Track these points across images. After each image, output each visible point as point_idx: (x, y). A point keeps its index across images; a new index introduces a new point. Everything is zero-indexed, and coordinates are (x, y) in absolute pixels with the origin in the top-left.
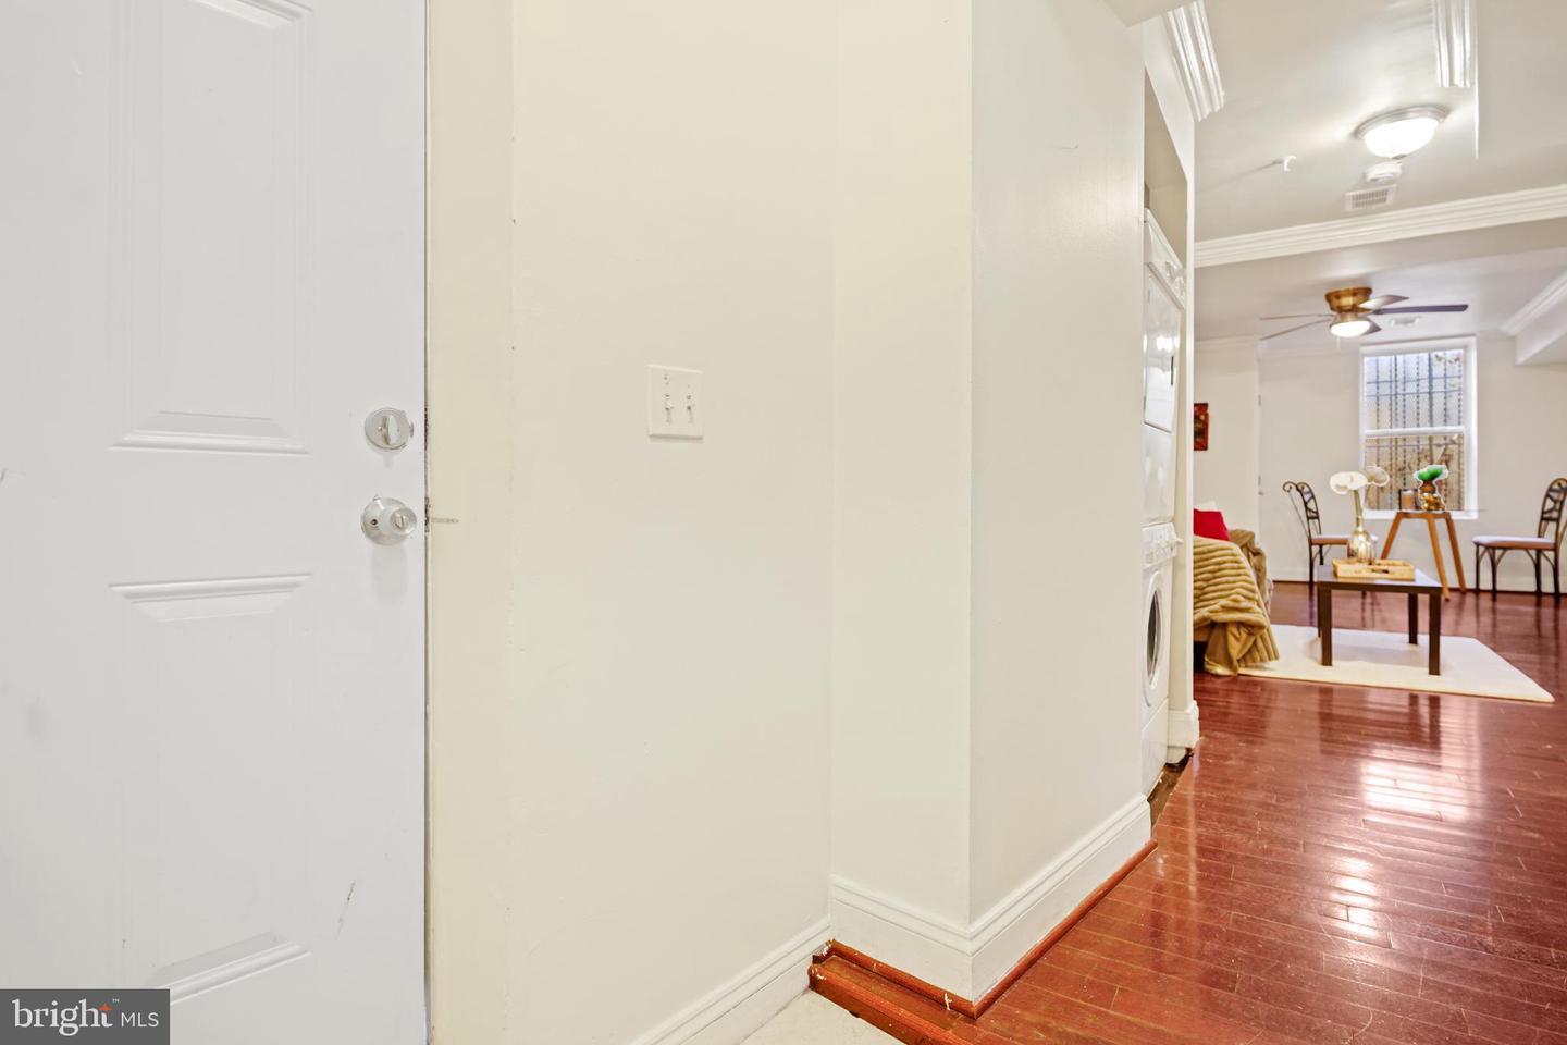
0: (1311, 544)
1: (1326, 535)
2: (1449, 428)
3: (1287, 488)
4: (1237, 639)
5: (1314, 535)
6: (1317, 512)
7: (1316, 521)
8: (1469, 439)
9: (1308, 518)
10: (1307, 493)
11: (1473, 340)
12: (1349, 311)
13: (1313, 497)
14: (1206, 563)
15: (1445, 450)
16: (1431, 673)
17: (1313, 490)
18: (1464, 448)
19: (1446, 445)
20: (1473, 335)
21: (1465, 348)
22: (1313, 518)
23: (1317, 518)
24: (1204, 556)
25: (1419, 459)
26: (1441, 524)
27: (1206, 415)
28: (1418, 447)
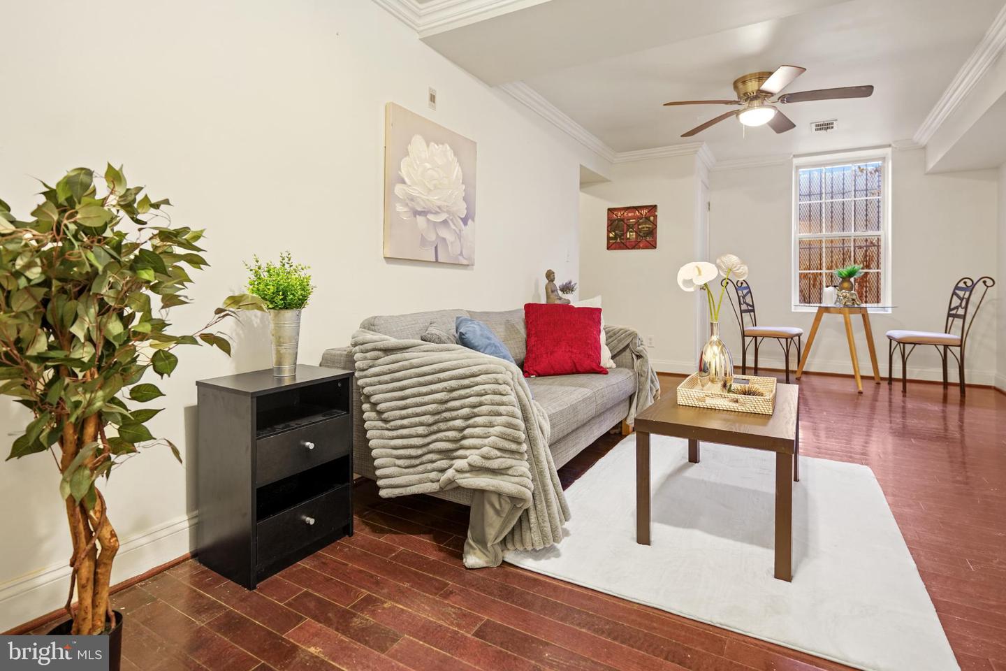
0: (744, 336)
1: (760, 328)
2: (870, 233)
3: (724, 283)
4: (498, 512)
5: (749, 327)
6: (753, 306)
7: (752, 314)
8: (886, 243)
9: (742, 312)
10: (745, 288)
11: (889, 150)
12: (756, 98)
13: (750, 292)
14: (468, 391)
15: (866, 251)
16: (777, 576)
17: (750, 286)
18: (882, 250)
19: (866, 246)
20: (890, 146)
21: (884, 159)
22: (746, 311)
23: (753, 311)
24: (466, 382)
25: (844, 260)
26: (856, 319)
27: (655, 217)
28: (843, 249)
